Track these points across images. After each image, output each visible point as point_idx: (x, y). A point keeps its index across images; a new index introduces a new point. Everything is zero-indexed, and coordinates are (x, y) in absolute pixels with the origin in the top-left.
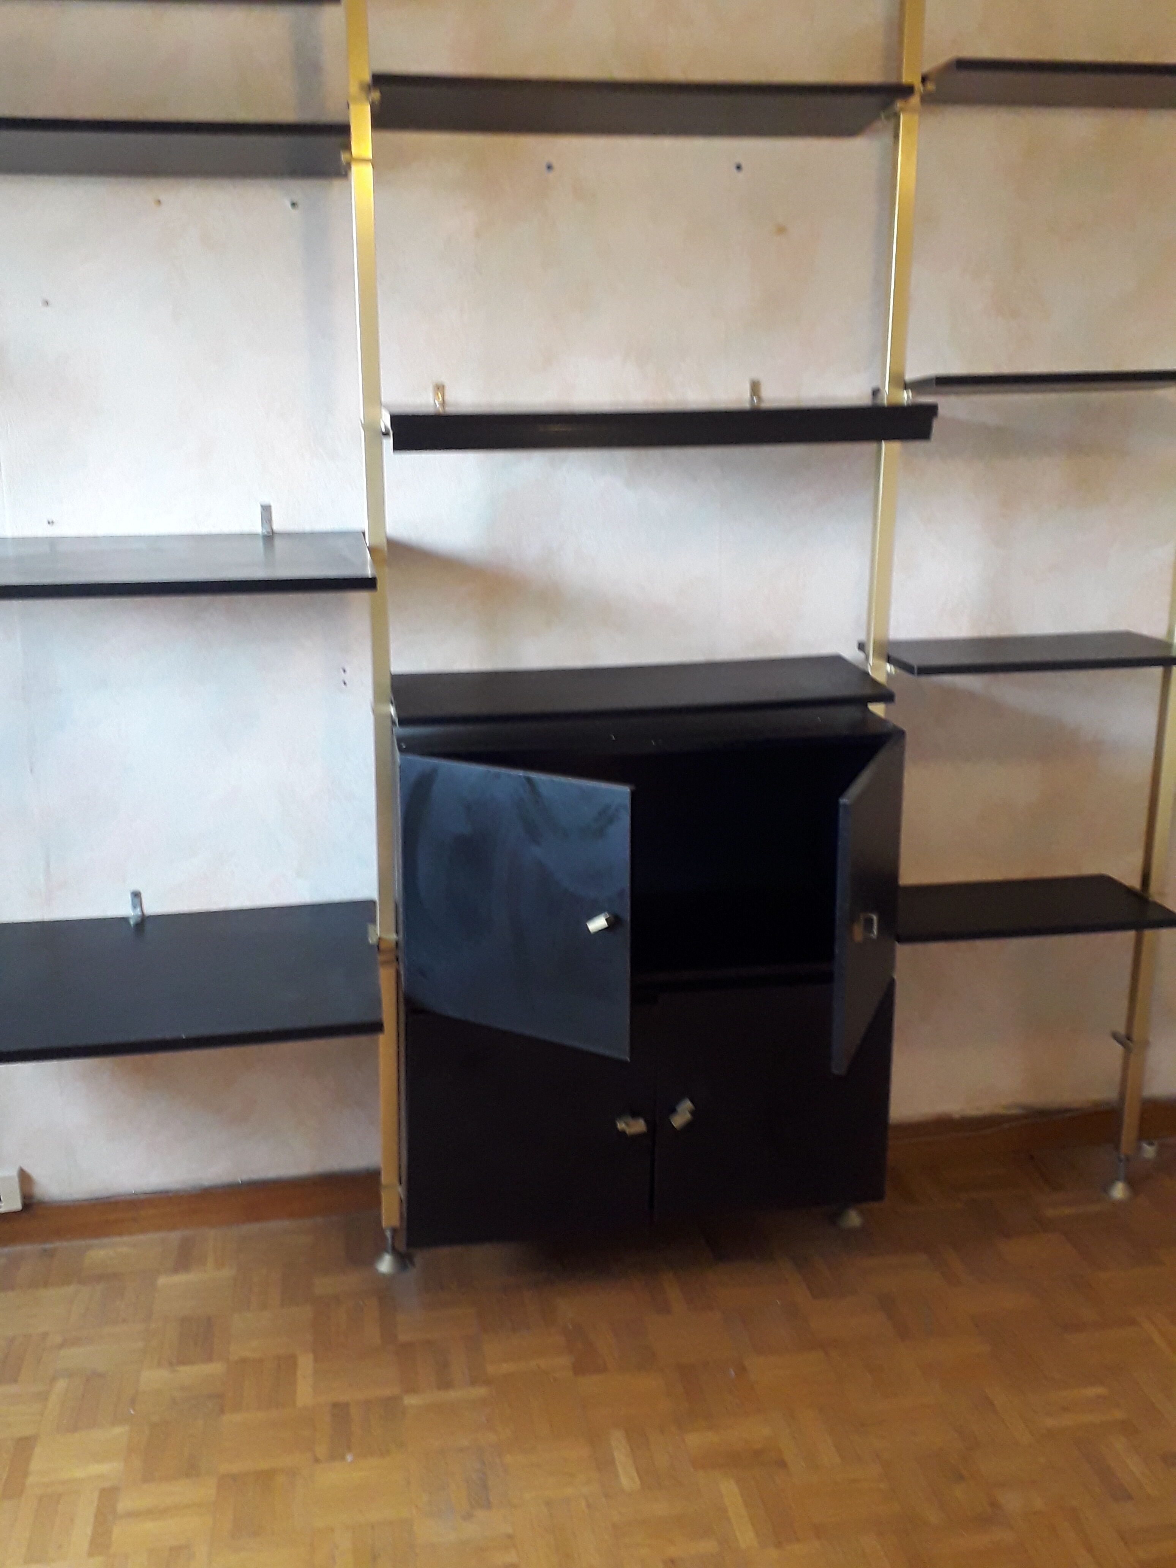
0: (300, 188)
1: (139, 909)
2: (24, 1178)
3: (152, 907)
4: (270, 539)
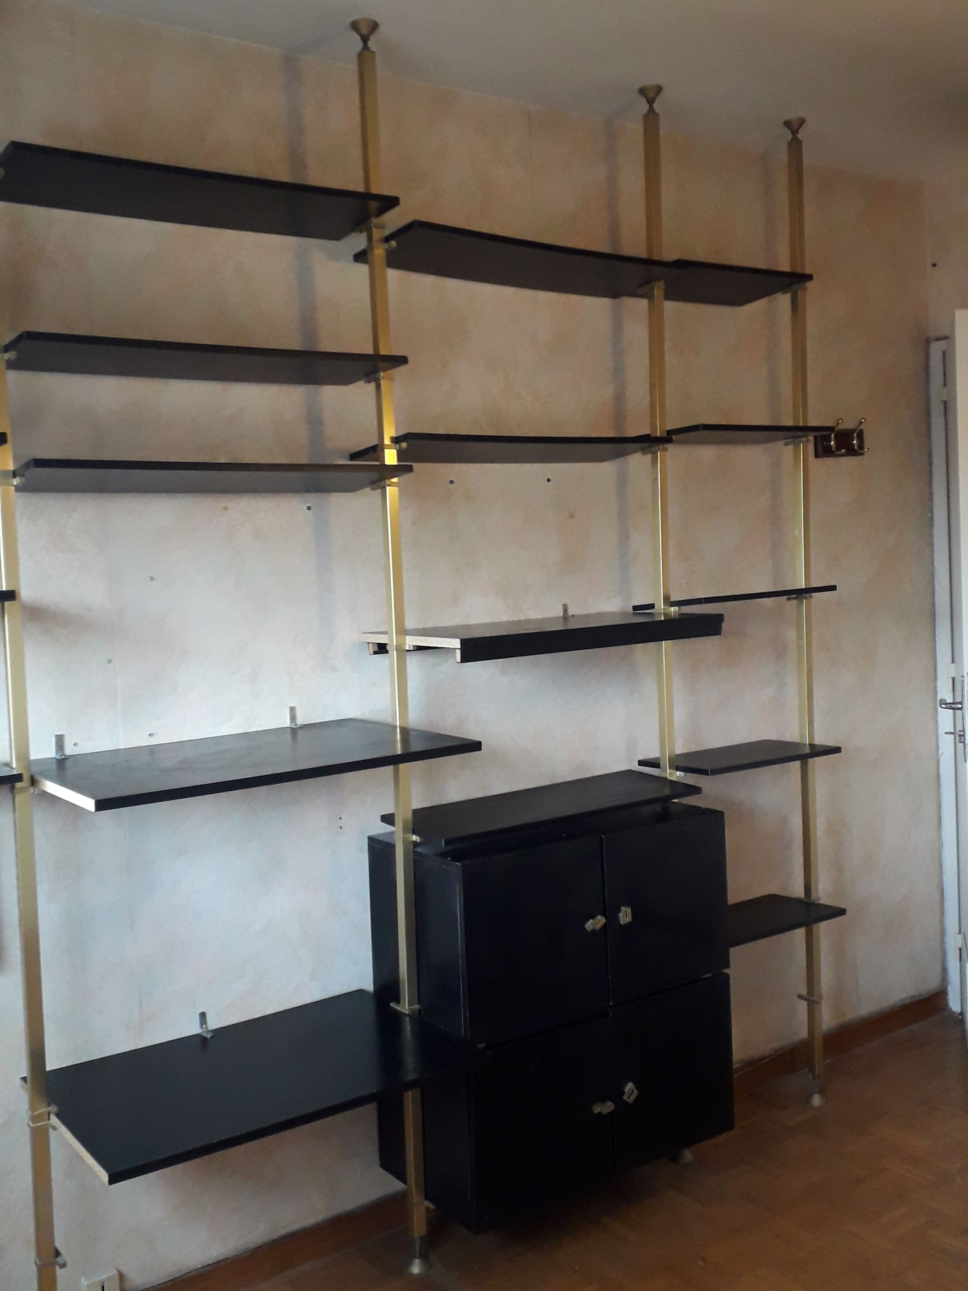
0: (313, 499)
1: (204, 1027)
2: (122, 1278)
3: (214, 1023)
4: (294, 731)
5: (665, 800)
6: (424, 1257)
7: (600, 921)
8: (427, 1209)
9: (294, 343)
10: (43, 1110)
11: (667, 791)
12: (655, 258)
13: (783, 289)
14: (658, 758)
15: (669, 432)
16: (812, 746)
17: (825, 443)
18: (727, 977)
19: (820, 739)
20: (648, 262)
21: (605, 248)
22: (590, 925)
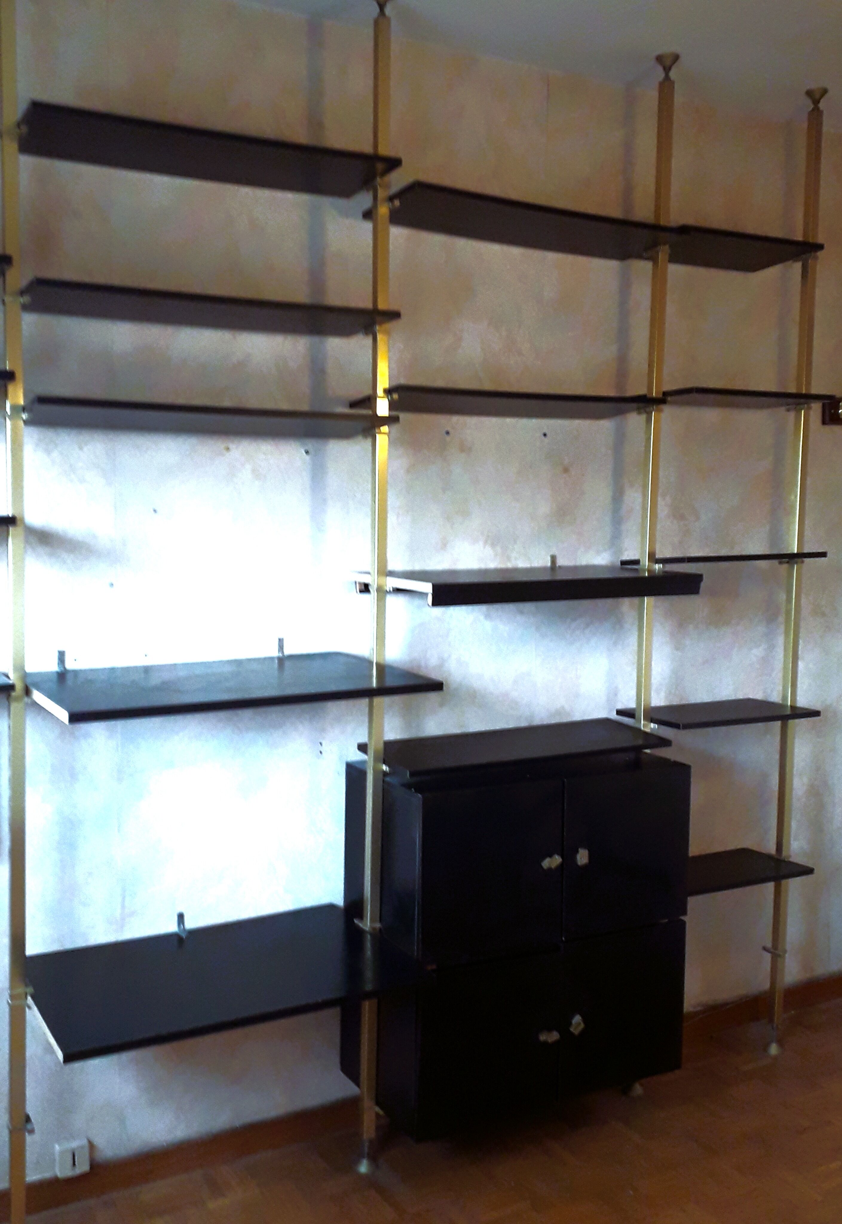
0: (311, 444)
1: (181, 927)
2: (91, 1147)
3: (190, 924)
4: (282, 660)
5: (638, 749)
6: (373, 1159)
7: (557, 860)
8: (377, 1114)
9: (301, 296)
10: (21, 990)
11: (640, 742)
12: (662, 223)
13: (794, 257)
14: (634, 710)
15: (665, 394)
16: (793, 707)
17: (833, 411)
18: (684, 923)
19: (803, 701)
20: (655, 227)
21: (616, 213)
22: (547, 863)
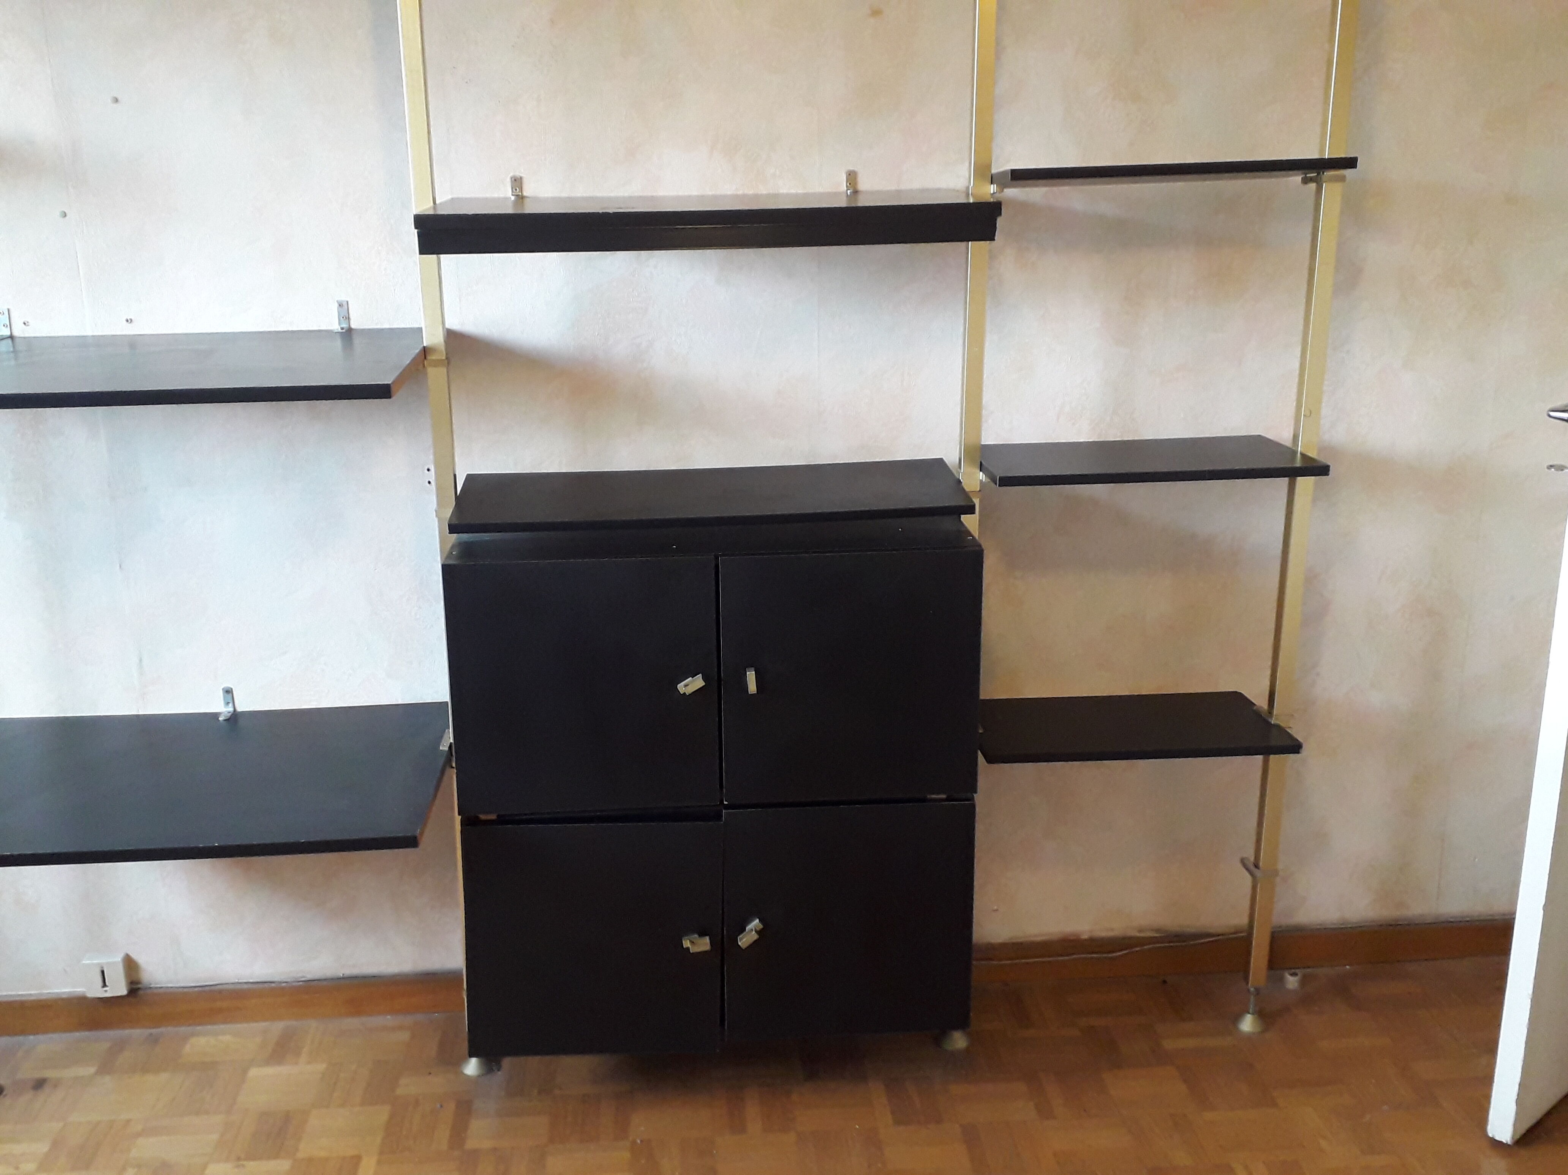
1: (231, 705)
2: (130, 965)
3: (244, 705)
4: (348, 336)
16: (1304, 456)
